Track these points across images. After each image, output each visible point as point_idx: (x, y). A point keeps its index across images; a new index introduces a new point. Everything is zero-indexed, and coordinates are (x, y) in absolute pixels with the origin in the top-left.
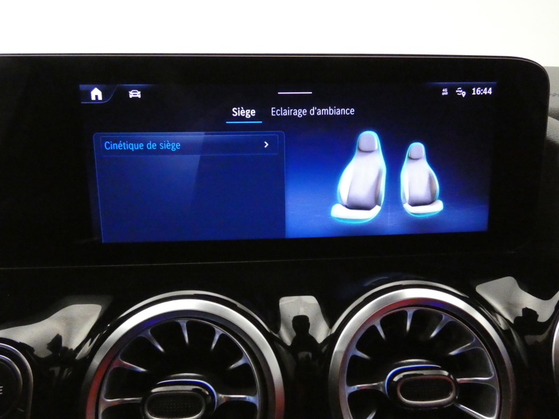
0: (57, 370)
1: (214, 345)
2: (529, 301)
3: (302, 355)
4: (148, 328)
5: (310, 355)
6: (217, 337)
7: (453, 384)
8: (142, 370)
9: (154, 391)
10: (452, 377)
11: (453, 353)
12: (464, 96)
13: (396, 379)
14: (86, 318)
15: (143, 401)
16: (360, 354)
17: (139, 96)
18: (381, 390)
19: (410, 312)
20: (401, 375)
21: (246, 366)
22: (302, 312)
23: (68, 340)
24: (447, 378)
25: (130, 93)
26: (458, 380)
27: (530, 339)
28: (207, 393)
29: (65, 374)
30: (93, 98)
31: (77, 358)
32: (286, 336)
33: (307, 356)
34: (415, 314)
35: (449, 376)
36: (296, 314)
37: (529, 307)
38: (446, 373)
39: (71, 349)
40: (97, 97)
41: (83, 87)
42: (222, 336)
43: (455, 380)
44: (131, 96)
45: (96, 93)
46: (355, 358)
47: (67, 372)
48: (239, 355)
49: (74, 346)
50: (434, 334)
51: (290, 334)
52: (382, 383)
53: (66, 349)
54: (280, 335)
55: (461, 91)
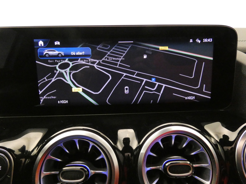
0: (23, 160)
1: (89, 150)
2: (226, 131)
3: (126, 154)
4: (62, 142)
5: (130, 154)
6: (91, 147)
7: (191, 167)
8: (60, 160)
9: (64, 169)
10: (191, 164)
11: (192, 154)
12: (199, 42)
13: (167, 165)
14: (36, 138)
15: (59, 173)
16: (152, 154)
17: (59, 44)
18: (161, 169)
19: (174, 136)
20: (169, 163)
21: (103, 159)
22: (127, 137)
23: (28, 148)
24: (189, 165)
25: (55, 42)
27: (226, 148)
28: (86, 170)
31: (32, 155)
33: (128, 155)
34: (176, 137)
36: (125, 137)
37: (226, 134)
38: (189, 162)
39: (30, 151)
40: (41, 44)
41: (35, 40)
42: (93, 146)
43: (193, 165)
44: (56, 44)
46: (149, 156)
47: (28, 161)
48: (100, 154)
49: (31, 150)
50: (184, 146)
51: (121, 146)
52: (161, 166)
53: (27, 151)
54: (117, 146)
55: (198, 40)
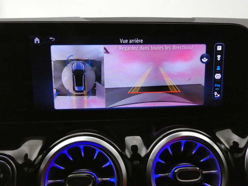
0: (26, 169)
1: (95, 158)
3: (135, 162)
4: (66, 149)
5: (138, 162)
7: (201, 174)
8: (63, 168)
9: (69, 176)
10: (200, 170)
11: (202, 161)
13: (176, 171)
15: (65, 181)
16: (160, 161)
18: (169, 176)
19: (183, 142)
20: (178, 169)
21: (110, 166)
22: (135, 144)
23: (31, 156)
24: (199, 171)
26: (203, 172)
27: (236, 155)
28: (93, 177)
29: (30, 171)
30: (35, 42)
32: (128, 154)
34: (186, 143)
35: (199, 170)
37: (235, 141)
39: (32, 161)
40: (37, 42)
42: (99, 152)
45: (37, 40)
46: (158, 163)
48: (107, 161)
50: (193, 153)
51: (130, 153)
52: (170, 173)
53: (30, 160)
54: (125, 153)
